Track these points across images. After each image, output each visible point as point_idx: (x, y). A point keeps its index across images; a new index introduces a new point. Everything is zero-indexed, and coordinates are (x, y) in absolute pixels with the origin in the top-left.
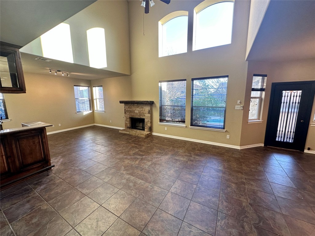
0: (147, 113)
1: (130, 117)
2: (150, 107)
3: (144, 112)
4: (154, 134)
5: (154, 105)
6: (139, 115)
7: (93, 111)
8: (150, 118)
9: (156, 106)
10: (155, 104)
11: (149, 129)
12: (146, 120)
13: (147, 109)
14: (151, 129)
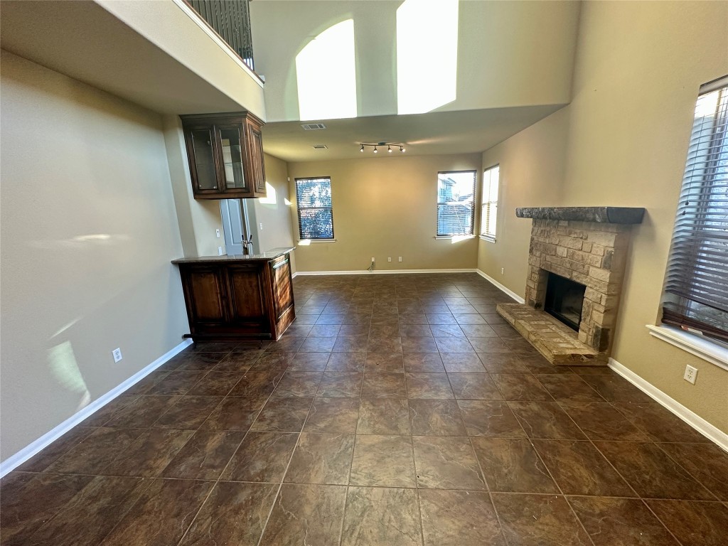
0: (598, 265)
1: (541, 270)
2: (613, 238)
3: (589, 258)
4: (618, 367)
5: (643, 228)
6: (568, 265)
7: (477, 238)
8: (605, 290)
9: (652, 237)
10: (650, 224)
11: (595, 336)
12: (590, 295)
13: (602, 243)
14: (605, 340)
